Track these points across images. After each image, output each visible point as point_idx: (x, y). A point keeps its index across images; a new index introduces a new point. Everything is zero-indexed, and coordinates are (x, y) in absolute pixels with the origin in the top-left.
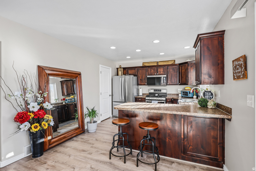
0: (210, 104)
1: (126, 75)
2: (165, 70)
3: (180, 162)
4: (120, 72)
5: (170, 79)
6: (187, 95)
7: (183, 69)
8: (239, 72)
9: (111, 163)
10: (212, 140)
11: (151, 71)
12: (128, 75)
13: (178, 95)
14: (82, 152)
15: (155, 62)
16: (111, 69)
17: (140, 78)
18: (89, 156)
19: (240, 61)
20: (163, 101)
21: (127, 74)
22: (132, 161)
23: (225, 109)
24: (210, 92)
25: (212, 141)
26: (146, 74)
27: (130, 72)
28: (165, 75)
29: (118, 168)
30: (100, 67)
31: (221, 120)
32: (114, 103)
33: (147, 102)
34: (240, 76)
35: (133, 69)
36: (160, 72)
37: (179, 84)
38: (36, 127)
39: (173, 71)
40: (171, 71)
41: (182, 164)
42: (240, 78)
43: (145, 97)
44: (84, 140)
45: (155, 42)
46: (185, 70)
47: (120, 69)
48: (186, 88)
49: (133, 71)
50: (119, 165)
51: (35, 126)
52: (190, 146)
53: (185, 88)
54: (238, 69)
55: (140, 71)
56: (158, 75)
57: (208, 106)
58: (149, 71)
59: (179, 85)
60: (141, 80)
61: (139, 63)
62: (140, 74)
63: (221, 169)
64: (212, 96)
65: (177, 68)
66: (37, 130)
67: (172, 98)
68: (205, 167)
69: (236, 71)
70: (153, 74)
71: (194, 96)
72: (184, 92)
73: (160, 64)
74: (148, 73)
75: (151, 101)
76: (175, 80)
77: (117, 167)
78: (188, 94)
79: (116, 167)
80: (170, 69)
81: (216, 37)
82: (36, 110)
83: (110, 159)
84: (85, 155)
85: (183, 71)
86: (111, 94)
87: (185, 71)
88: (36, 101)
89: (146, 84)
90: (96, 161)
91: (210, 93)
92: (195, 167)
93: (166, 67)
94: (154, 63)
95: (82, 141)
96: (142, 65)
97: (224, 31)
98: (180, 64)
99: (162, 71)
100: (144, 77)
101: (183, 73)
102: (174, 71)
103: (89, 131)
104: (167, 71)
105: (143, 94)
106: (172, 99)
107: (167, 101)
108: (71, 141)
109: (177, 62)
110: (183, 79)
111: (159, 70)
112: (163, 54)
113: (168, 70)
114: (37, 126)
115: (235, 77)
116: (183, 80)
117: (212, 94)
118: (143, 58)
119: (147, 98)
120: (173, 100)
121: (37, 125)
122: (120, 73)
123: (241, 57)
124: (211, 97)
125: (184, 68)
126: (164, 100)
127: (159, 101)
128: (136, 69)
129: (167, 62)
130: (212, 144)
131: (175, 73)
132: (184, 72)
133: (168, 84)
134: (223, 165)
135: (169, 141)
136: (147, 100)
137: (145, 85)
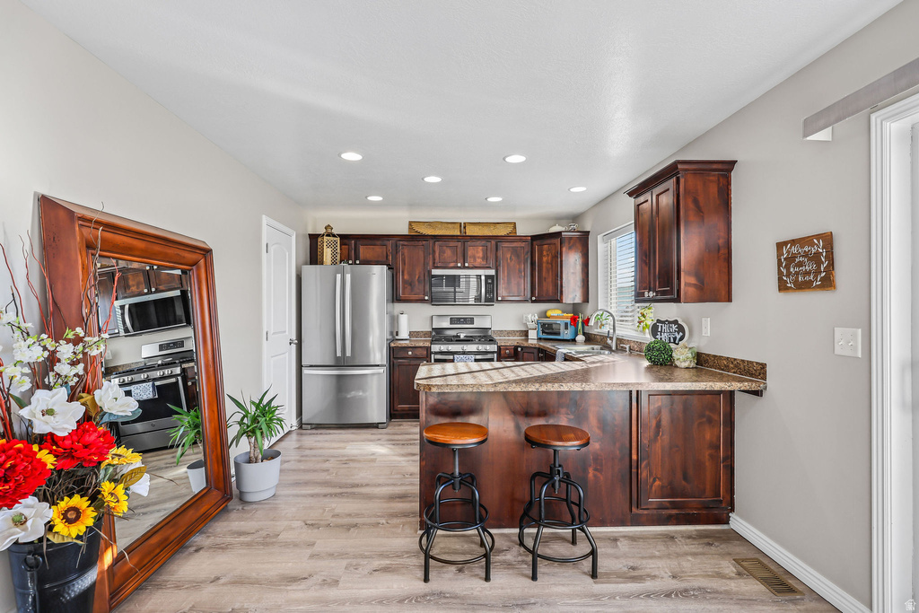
0: (682, 356)
1: (350, 262)
2: (489, 255)
3: (631, 534)
4: (329, 250)
5: (504, 284)
6: (559, 334)
7: (545, 253)
8: (808, 273)
9: (441, 595)
10: (707, 453)
11: (444, 253)
12: (358, 262)
13: (526, 334)
14: (289, 588)
15: (453, 225)
16: (294, 237)
17: (406, 277)
18: (332, 593)
19: (813, 244)
20: (489, 356)
21: (356, 260)
22: (505, 568)
23: (736, 366)
24: (675, 322)
25: (707, 457)
26: (425, 264)
27: (364, 251)
28: (489, 268)
29: (480, 602)
30: (265, 227)
31: (728, 395)
32: (306, 371)
33: (437, 361)
34: (811, 282)
35: (379, 242)
36: (475, 260)
37: (534, 298)
38: (71, 515)
39: (513, 257)
40: (509, 256)
41: (639, 538)
42: (809, 288)
43: (427, 344)
44: (254, 536)
45: (511, 159)
46: (552, 257)
47: (328, 238)
48: (549, 314)
49: (377, 250)
50: (475, 593)
51: (67, 511)
52: (654, 481)
53: (546, 312)
54: (800, 264)
55: (406, 251)
56: (468, 268)
57: (677, 363)
58: (437, 254)
59: (533, 302)
60: (409, 284)
61: (395, 222)
62: (404, 263)
63: (724, 527)
64: (681, 334)
65: (526, 250)
66: (79, 529)
67: (516, 344)
68: (691, 531)
69: (792, 270)
70: (452, 265)
71: (576, 335)
72: (543, 325)
73: (470, 231)
74: (434, 259)
75: (451, 357)
76: (519, 285)
77: (474, 602)
78: (561, 331)
79: (469, 602)
80: (505, 249)
81: (714, 175)
82: (65, 426)
83: (426, 579)
84: (313, 594)
85: (545, 259)
86: (294, 337)
87: (552, 261)
88: (40, 384)
89: (426, 298)
90: (381, 602)
91: (674, 327)
92: (672, 538)
93: (493, 242)
94: (450, 226)
95: (249, 545)
96: (406, 232)
97: (733, 163)
98: (534, 238)
99: (481, 254)
100: (420, 273)
101: (544, 265)
102: (518, 256)
103: (250, 498)
104: (497, 257)
105: (411, 334)
106: (516, 348)
107: (502, 355)
108: (191, 554)
109: (524, 230)
110: (544, 284)
111: (470, 252)
112: (498, 199)
113: (500, 253)
114: (76, 510)
115: (789, 285)
116: (545, 289)
117: (681, 329)
118: (412, 205)
119: (435, 348)
120: (519, 349)
121: (78, 501)
122: (327, 254)
123: (818, 237)
124: (678, 337)
125: (549, 250)
126: (493, 352)
127: (478, 357)
128: (390, 243)
129: (492, 228)
130: (707, 464)
131: (519, 264)
132: (548, 263)
133: (500, 299)
134: (730, 514)
135: (595, 476)
136: (436, 353)
137: (423, 301)
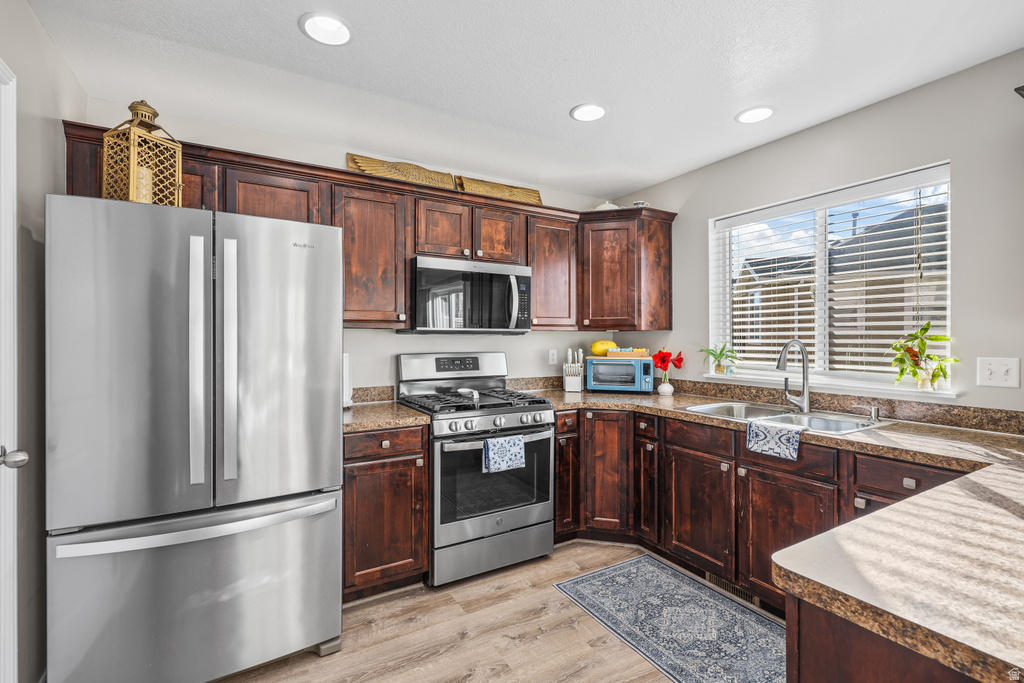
7: (608, 245)
11: (436, 224)
16: (9, 94)
27: (249, 197)
35: (288, 181)
36: (492, 247)
37: (587, 322)
39: (553, 248)
49: (284, 200)
55: (355, 211)
59: (585, 328)
62: (351, 237)
65: (572, 237)
70: (451, 250)
74: (417, 236)
78: (637, 378)
85: (606, 254)
86: (10, 441)
87: (621, 258)
89: (402, 317)
94: (434, 177)
98: (587, 217)
99: (502, 237)
104: (527, 245)
106: (581, 411)
107: (559, 429)
110: (606, 297)
111: (485, 229)
113: (533, 238)
122: (142, 182)
125: (611, 242)
126: (548, 426)
128: (316, 188)
132: (612, 261)
133: (534, 322)
